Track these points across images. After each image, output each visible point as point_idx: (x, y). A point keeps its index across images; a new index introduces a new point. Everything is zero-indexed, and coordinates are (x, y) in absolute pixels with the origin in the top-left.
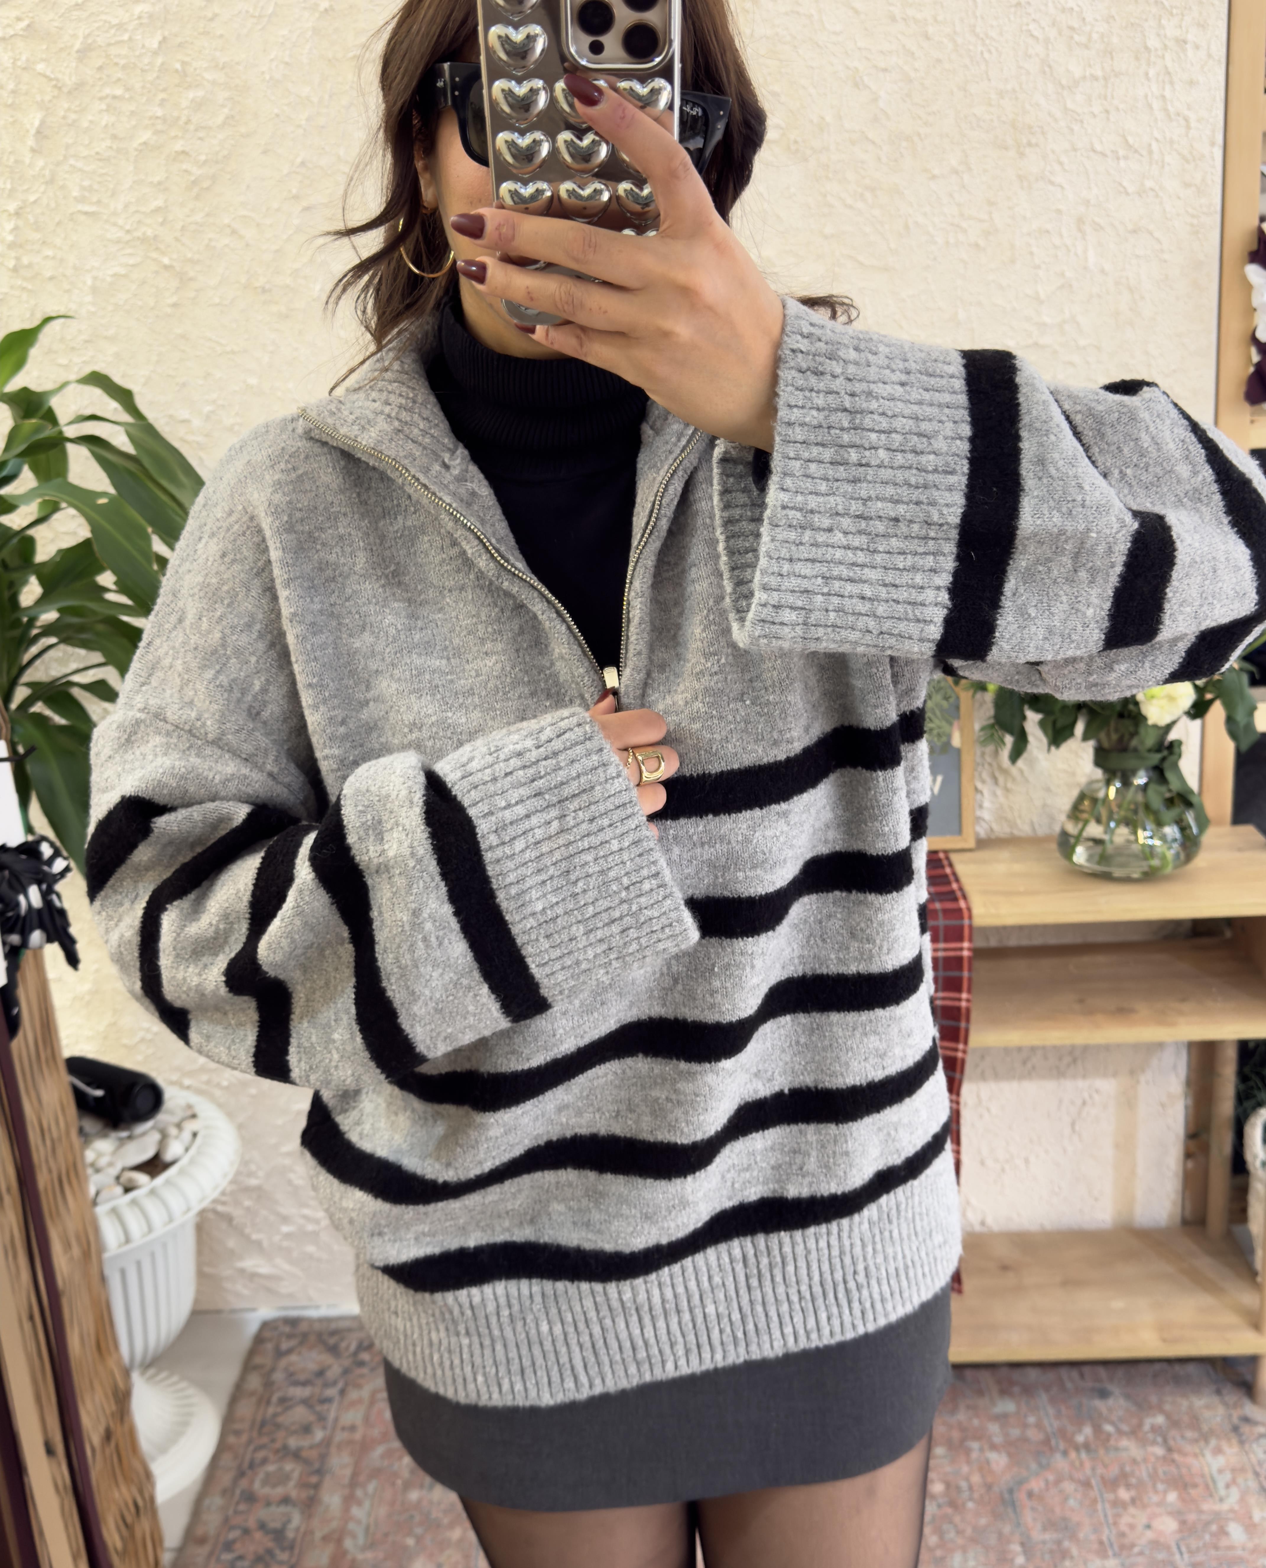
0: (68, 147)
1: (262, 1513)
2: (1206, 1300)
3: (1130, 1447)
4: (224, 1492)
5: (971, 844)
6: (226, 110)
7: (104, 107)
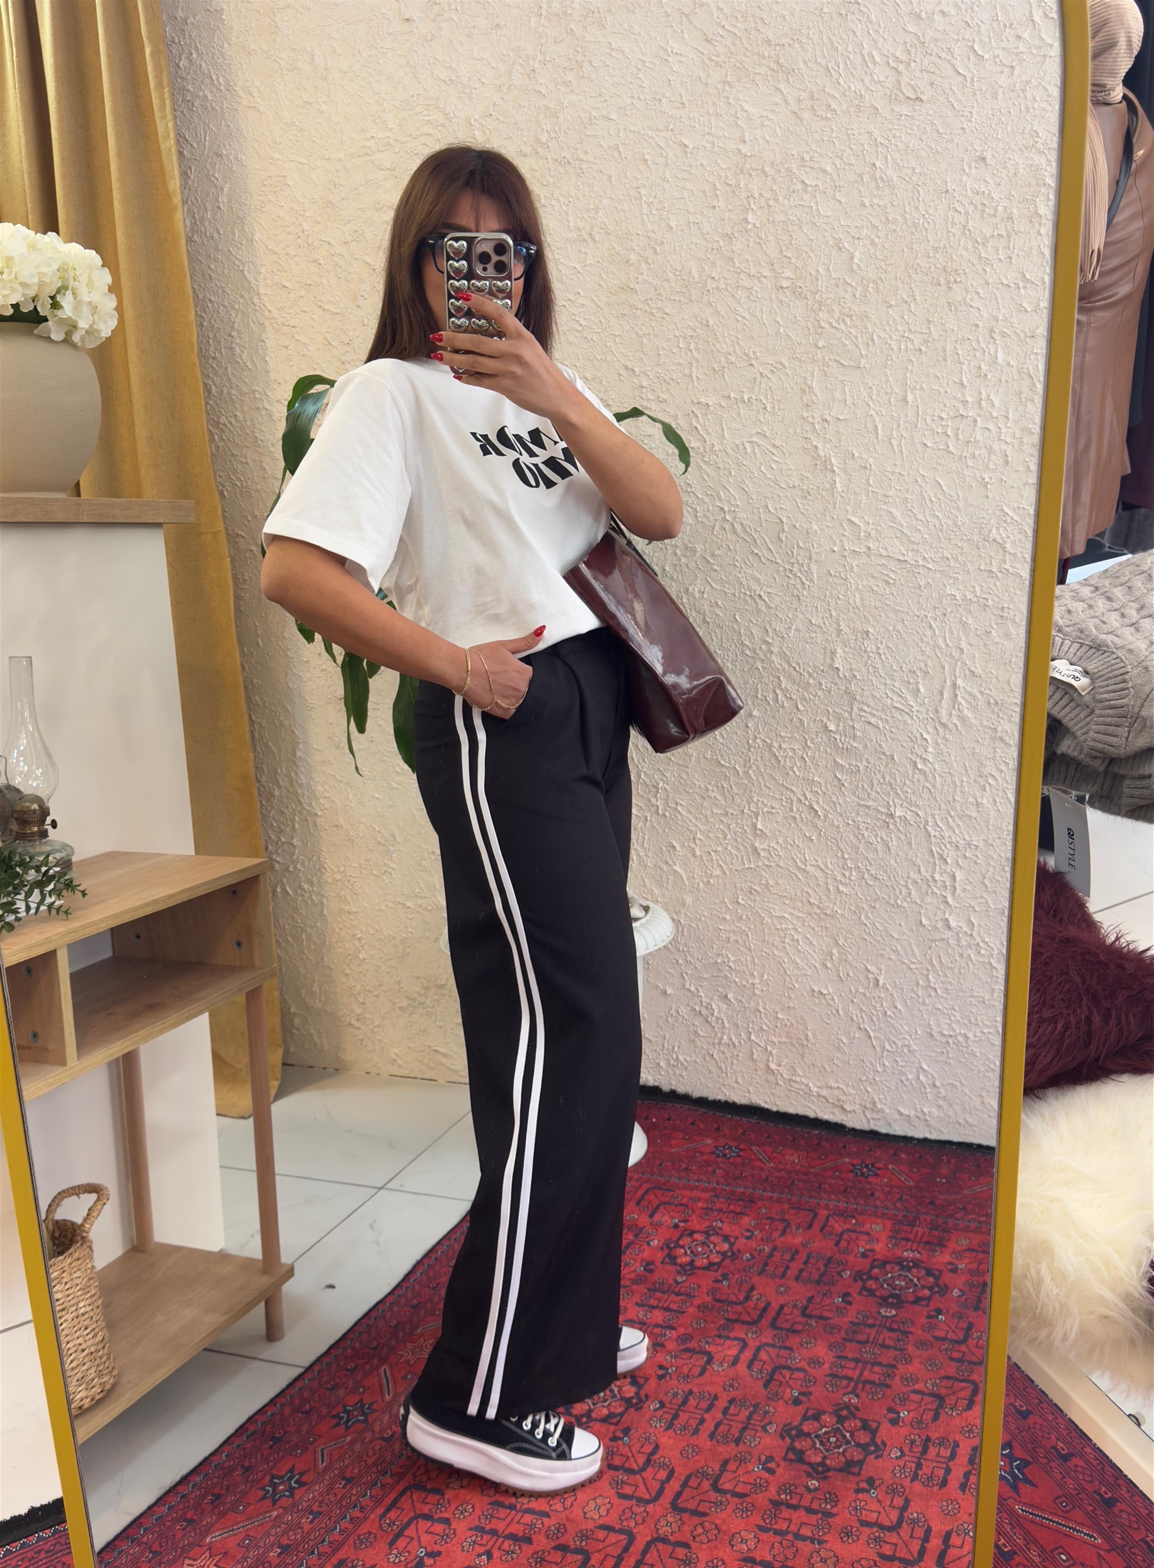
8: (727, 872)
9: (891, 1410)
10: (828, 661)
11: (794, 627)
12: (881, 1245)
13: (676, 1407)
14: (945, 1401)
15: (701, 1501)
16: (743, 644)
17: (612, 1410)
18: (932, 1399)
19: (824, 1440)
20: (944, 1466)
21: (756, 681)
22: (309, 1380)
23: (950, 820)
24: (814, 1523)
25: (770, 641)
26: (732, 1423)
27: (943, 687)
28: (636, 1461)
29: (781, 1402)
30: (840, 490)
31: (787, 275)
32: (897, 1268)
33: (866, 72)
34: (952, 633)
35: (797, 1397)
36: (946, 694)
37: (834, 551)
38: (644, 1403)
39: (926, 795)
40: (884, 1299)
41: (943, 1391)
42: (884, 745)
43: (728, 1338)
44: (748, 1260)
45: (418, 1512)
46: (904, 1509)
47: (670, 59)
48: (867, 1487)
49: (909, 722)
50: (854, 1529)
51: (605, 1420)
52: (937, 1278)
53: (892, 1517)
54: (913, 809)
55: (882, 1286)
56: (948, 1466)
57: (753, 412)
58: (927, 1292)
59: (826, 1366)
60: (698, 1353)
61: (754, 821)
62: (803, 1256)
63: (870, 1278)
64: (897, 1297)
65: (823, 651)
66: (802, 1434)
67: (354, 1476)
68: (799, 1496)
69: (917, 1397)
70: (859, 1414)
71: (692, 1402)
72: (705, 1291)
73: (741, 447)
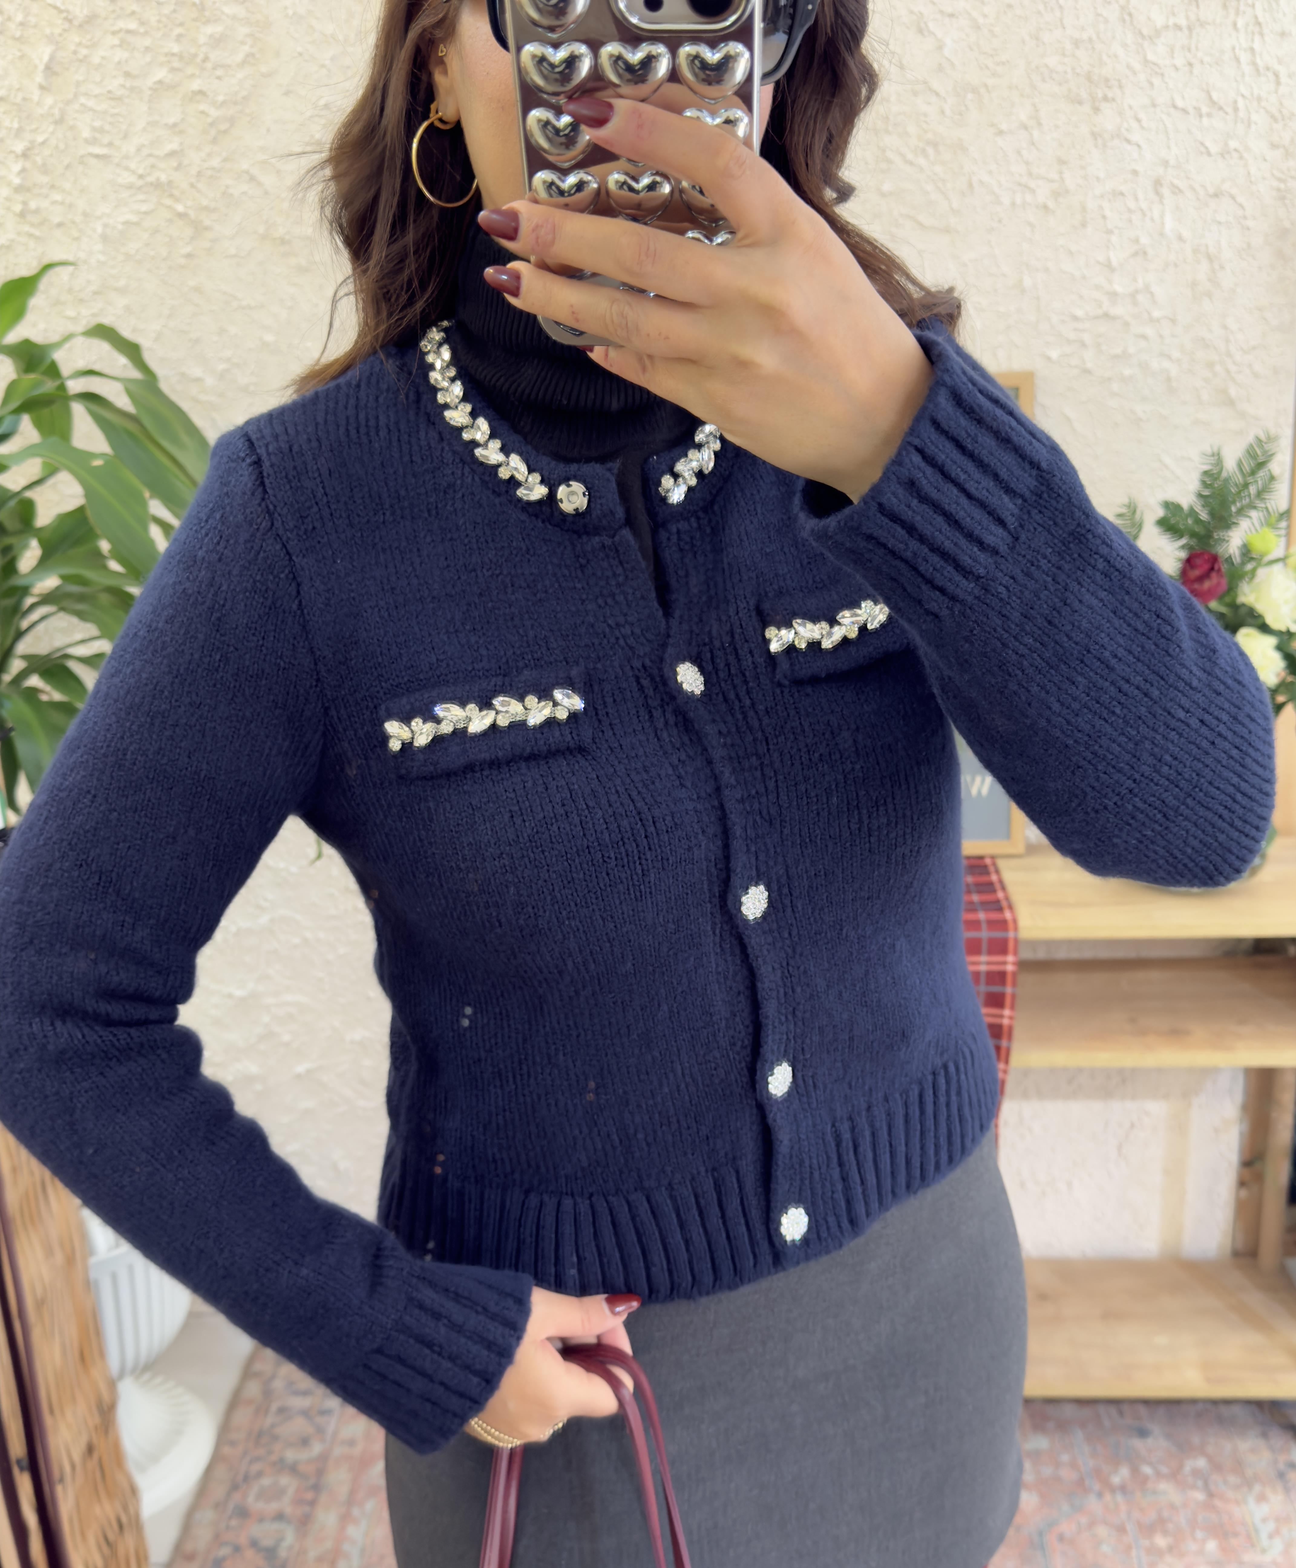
0: (78, 84)
1: (256, 1530)
2: (1254, 1338)
3: (1168, 1491)
4: (217, 1506)
5: (1020, 848)
6: (246, 48)
7: (116, 41)
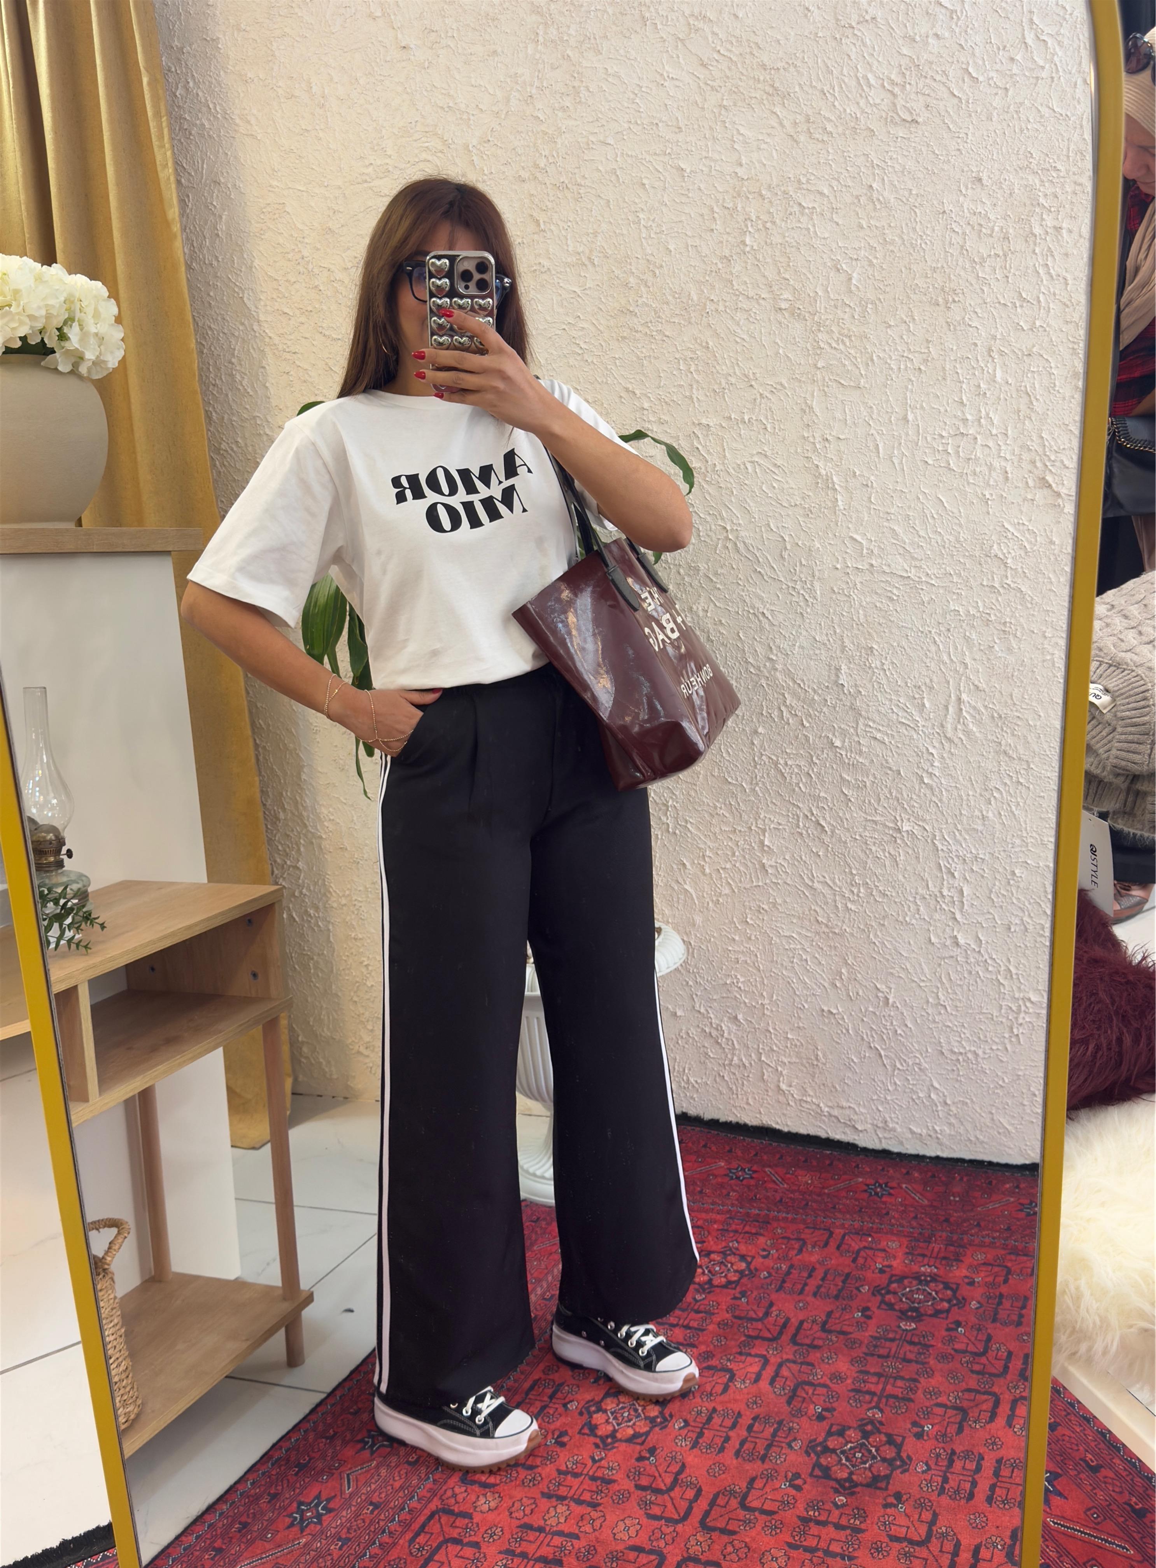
8: (736, 890)
9: (915, 1424)
10: (833, 677)
11: (798, 644)
12: (898, 1261)
13: (701, 1425)
14: (968, 1414)
15: (730, 1519)
16: (747, 662)
17: (637, 1430)
18: (955, 1412)
19: (850, 1456)
20: (970, 1479)
21: (761, 699)
22: (332, 1405)
23: (957, 833)
24: (844, 1539)
25: (774, 658)
26: (757, 1440)
27: (948, 702)
28: (663, 1481)
29: (805, 1417)
30: (842, 508)
31: (786, 296)
32: (914, 1282)
33: (861, 95)
34: (956, 648)
35: (820, 1413)
36: (951, 709)
37: (837, 569)
38: (669, 1422)
39: (933, 809)
40: (903, 1312)
41: (965, 1404)
42: (890, 760)
43: (750, 1355)
44: (765, 1278)
45: (447, 1536)
46: (932, 1523)
47: (666, 84)
48: (895, 1502)
49: (915, 737)
50: (884, 1545)
51: (630, 1440)
52: (954, 1291)
53: (920, 1531)
54: (920, 823)
55: (901, 1300)
56: (974, 1479)
57: (752, 433)
58: (946, 1305)
59: (849, 1381)
60: (720, 1370)
61: (762, 838)
62: (820, 1273)
63: (888, 1292)
64: (916, 1310)
65: (827, 668)
66: (826, 1450)
67: (381, 1500)
68: (827, 1513)
69: (939, 1411)
70: (883, 1429)
71: (717, 1420)
72: (725, 1307)
73: (742, 467)
